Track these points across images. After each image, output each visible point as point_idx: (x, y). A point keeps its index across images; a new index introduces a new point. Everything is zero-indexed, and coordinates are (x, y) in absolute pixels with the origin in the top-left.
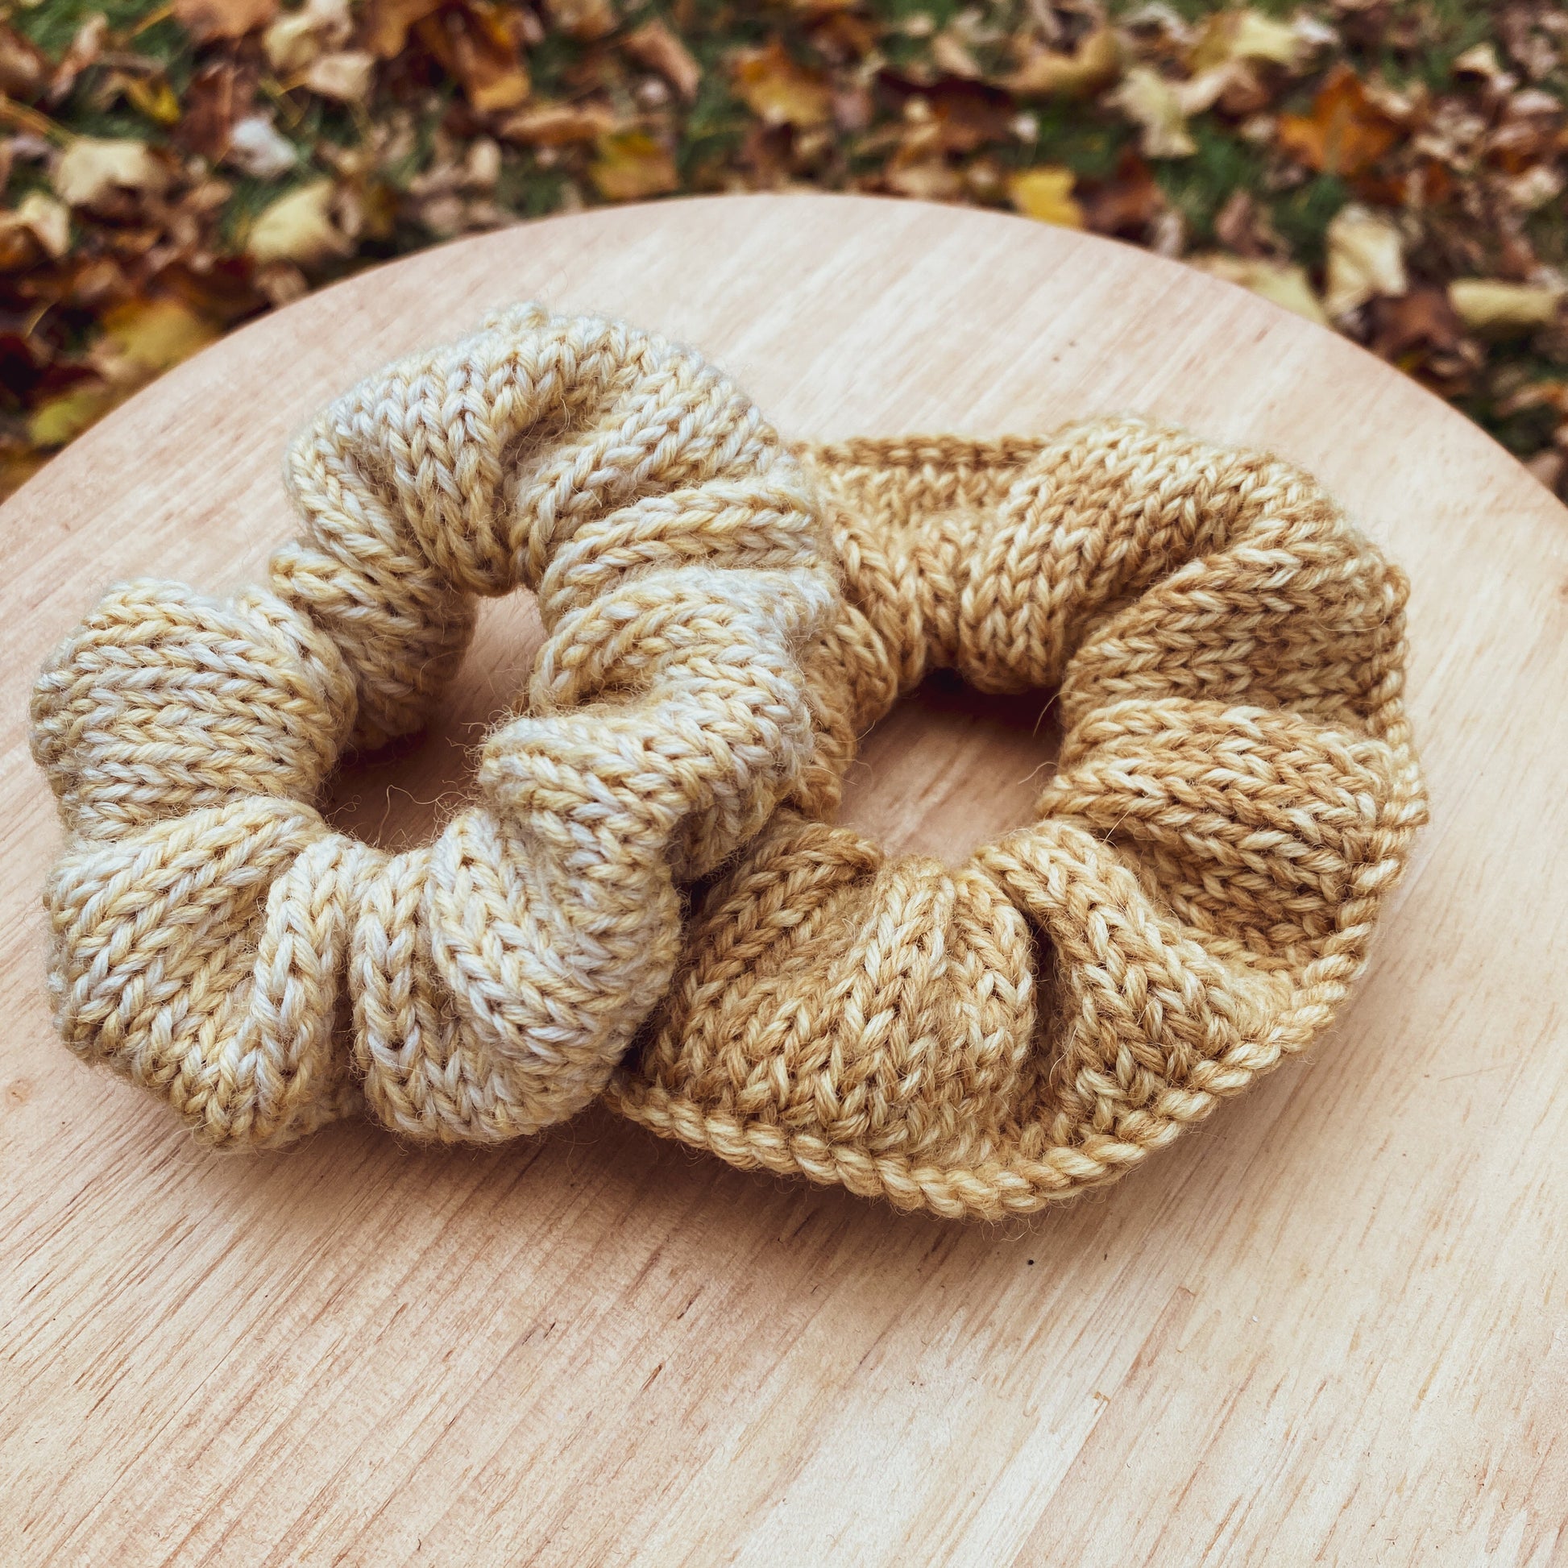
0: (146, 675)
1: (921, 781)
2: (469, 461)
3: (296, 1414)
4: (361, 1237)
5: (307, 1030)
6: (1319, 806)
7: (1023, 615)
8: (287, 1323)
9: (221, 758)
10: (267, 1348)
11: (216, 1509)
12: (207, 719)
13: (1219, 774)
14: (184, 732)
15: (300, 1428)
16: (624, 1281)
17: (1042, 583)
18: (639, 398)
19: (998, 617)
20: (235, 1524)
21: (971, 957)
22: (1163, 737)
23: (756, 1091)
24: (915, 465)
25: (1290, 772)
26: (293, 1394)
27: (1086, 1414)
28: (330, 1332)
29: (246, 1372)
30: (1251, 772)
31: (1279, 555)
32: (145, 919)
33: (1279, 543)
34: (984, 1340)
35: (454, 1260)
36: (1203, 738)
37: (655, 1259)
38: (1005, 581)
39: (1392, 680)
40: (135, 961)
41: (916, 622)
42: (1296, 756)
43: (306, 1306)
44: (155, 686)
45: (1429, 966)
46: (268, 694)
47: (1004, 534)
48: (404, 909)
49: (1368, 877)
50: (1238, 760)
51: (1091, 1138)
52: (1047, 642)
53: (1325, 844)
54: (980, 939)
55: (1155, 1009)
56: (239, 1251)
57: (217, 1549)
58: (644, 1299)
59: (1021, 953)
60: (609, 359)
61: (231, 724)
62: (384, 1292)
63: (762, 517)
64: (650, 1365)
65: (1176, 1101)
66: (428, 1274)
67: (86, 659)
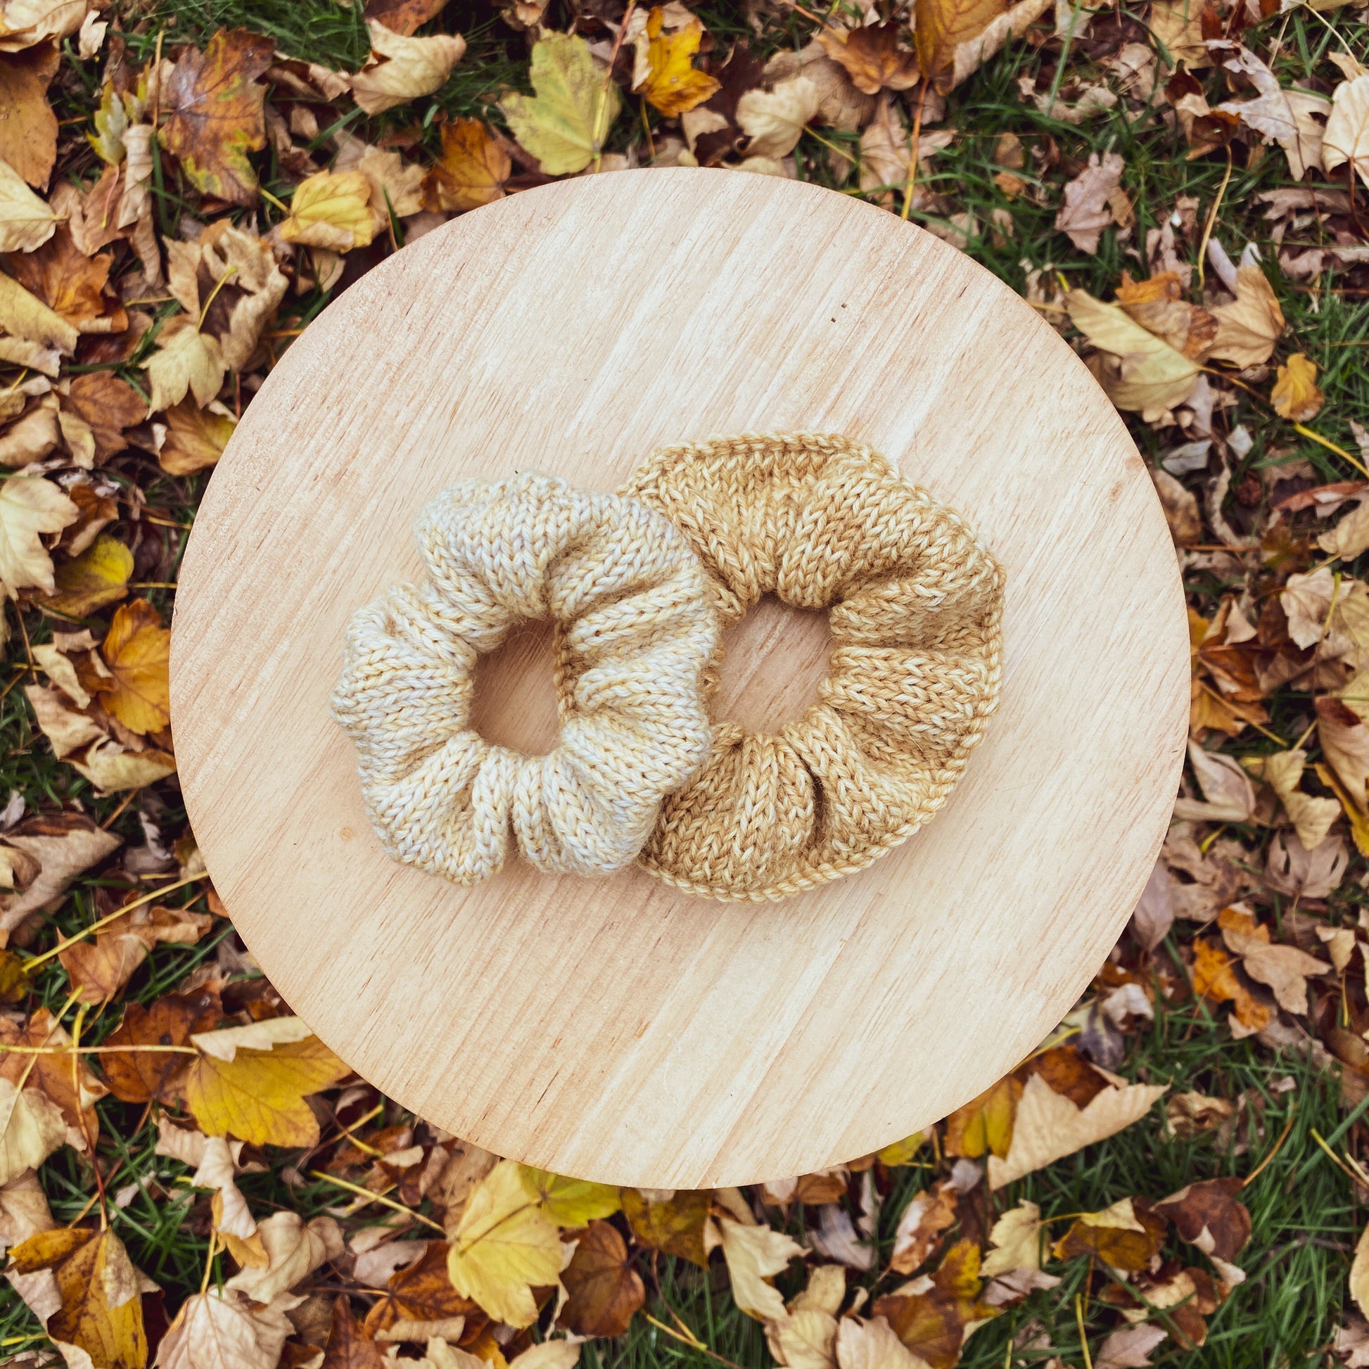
0: (391, 699)
1: (761, 637)
2: (529, 584)
3: (511, 966)
4: (522, 891)
5: (501, 854)
6: (946, 714)
7: (810, 589)
8: (498, 931)
9: (432, 726)
10: (492, 941)
11: (486, 1007)
12: (422, 711)
13: (902, 698)
14: (413, 720)
15: (514, 973)
16: (640, 904)
17: (819, 576)
18: (611, 546)
19: (798, 590)
20: (495, 1012)
21: (786, 799)
22: (877, 674)
23: (697, 874)
24: (750, 451)
25: (934, 697)
26: (508, 959)
27: (836, 949)
28: (518, 933)
29: (487, 951)
30: (916, 696)
31: (934, 591)
32: (423, 822)
33: (936, 585)
34: (794, 920)
35: (565, 899)
36: (895, 677)
37: (652, 893)
38: (801, 574)
39: (995, 616)
40: (423, 837)
41: (755, 587)
42: (937, 687)
43: (504, 923)
44: (395, 702)
45: (1005, 733)
46: (446, 691)
47: (800, 549)
48: (535, 801)
49: (968, 741)
50: (910, 689)
51: (839, 861)
52: (822, 599)
53: (947, 729)
54: (790, 790)
55: (865, 822)
56: (470, 900)
57: (491, 1021)
58: (650, 911)
59: (809, 793)
60: (593, 525)
61: (433, 709)
62: (537, 914)
63: (680, 609)
64: (655, 938)
65: (874, 850)
66: (554, 906)
67: (360, 696)
